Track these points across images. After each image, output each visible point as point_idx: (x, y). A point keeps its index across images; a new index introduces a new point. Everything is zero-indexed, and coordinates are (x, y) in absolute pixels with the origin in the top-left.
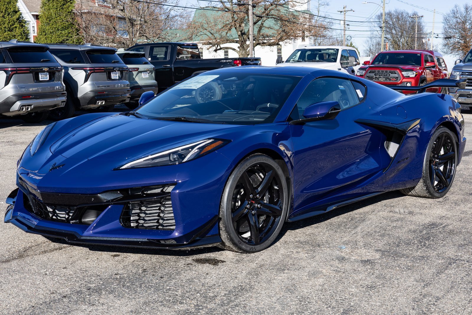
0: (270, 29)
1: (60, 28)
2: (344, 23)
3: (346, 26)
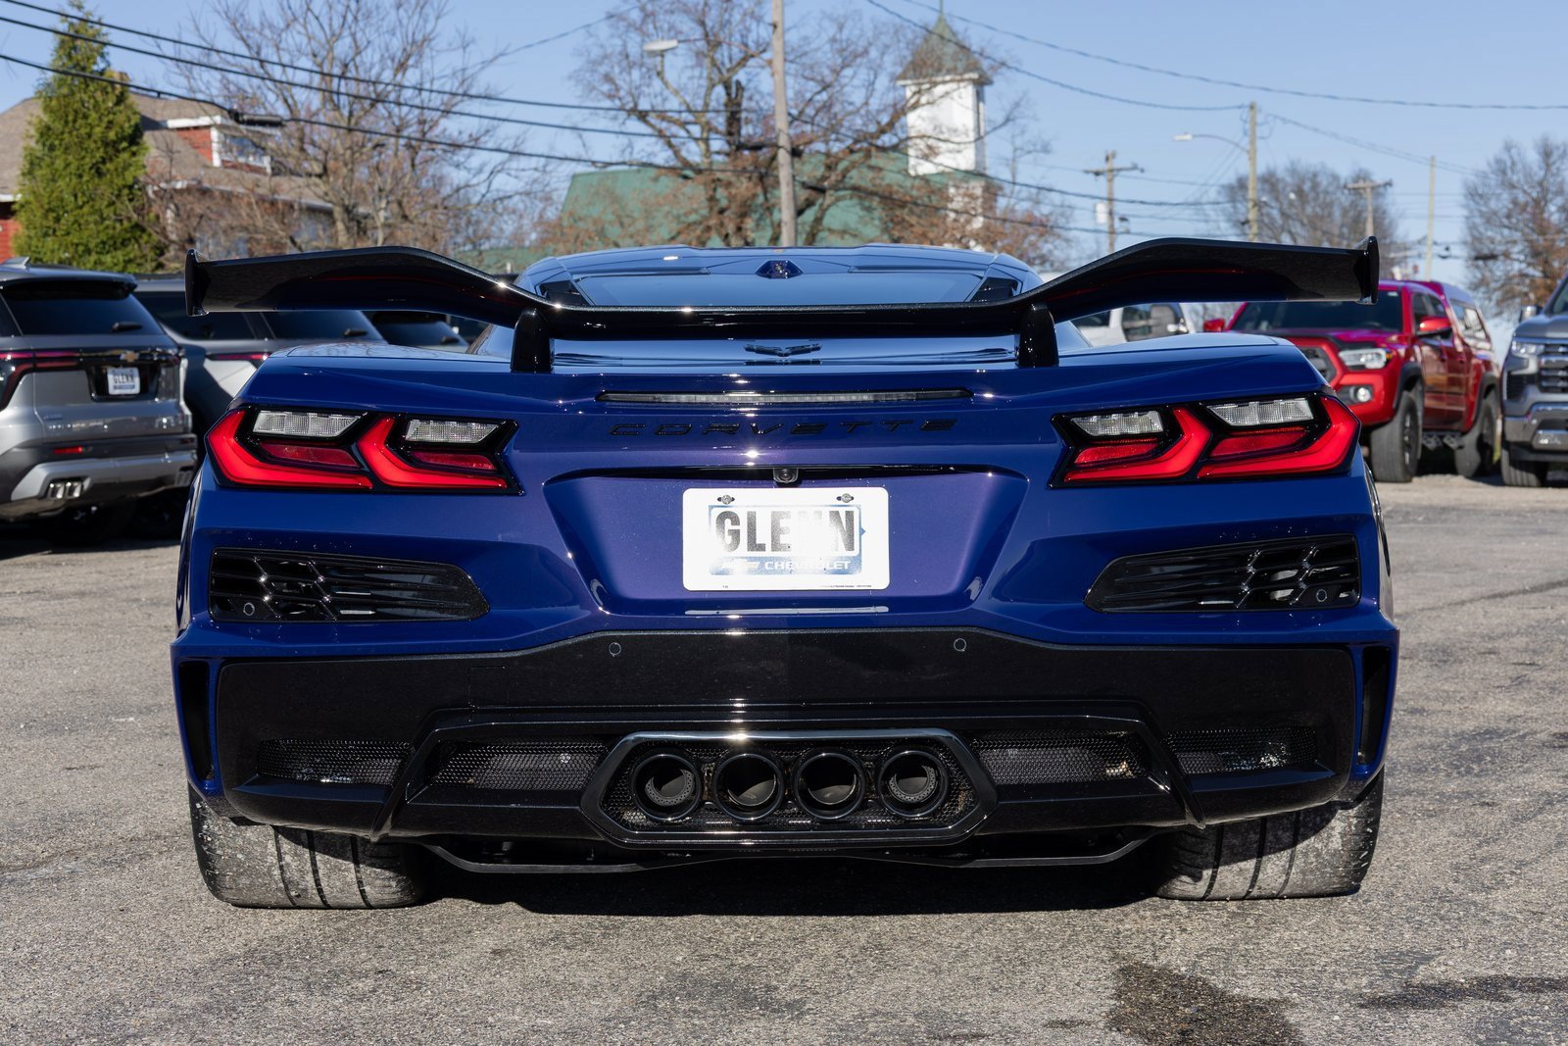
0: (847, 236)
1: (92, 245)
2: (1111, 213)
3: (1117, 224)
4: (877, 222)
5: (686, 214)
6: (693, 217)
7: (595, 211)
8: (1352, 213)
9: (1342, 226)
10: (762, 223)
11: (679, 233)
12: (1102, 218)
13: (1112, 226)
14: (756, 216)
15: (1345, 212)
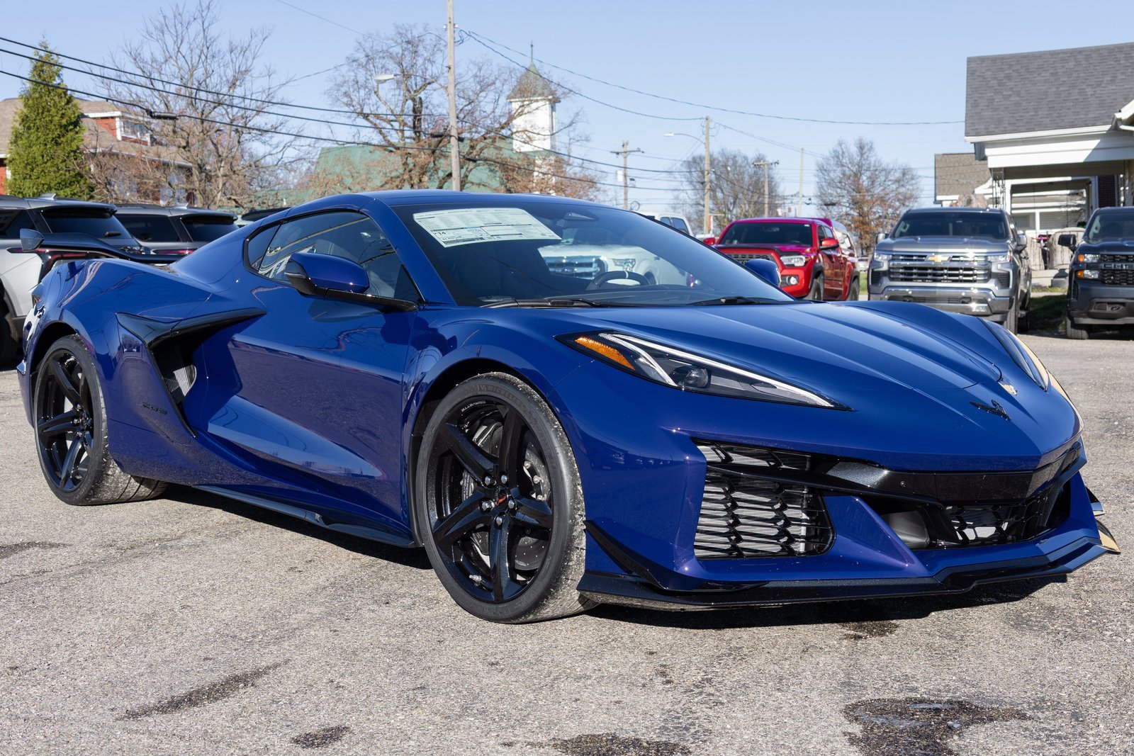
0: (481, 186)
1: (52, 185)
2: (625, 176)
3: (629, 181)
4: (498, 179)
5: (391, 172)
6: (394, 174)
7: (338, 169)
8: (754, 179)
9: (750, 185)
10: (432, 177)
11: (386, 183)
12: (621, 178)
13: (626, 183)
14: (429, 174)
15: (751, 177)
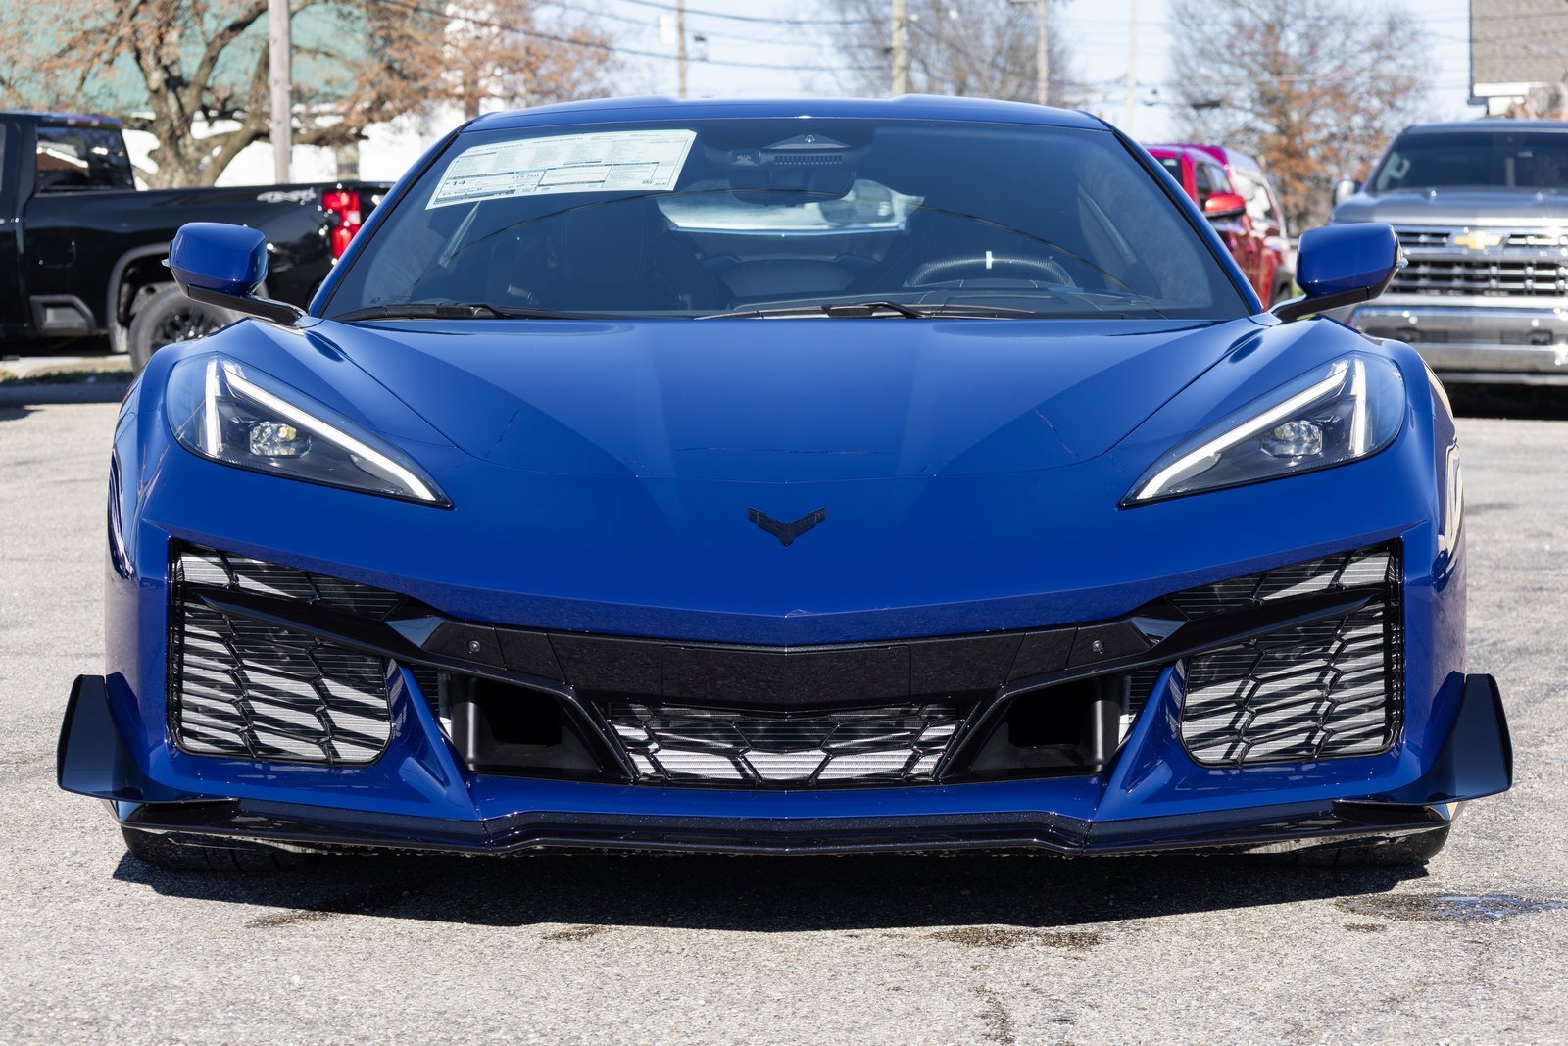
0: (321, 57)
2: (681, 29)
3: (690, 44)
4: (360, 37)
5: (85, 17)
6: (90, 24)
8: (1007, 41)
9: (998, 52)
10: (188, 32)
11: (71, 47)
12: (669, 37)
13: (682, 48)
14: (180, 22)
15: (999, 34)
